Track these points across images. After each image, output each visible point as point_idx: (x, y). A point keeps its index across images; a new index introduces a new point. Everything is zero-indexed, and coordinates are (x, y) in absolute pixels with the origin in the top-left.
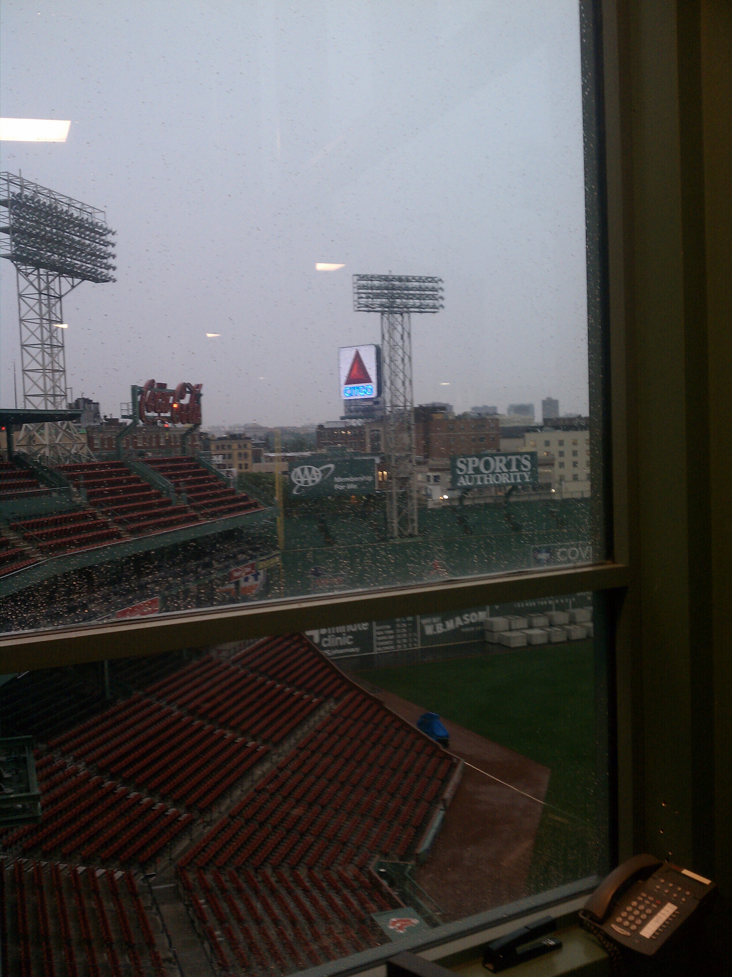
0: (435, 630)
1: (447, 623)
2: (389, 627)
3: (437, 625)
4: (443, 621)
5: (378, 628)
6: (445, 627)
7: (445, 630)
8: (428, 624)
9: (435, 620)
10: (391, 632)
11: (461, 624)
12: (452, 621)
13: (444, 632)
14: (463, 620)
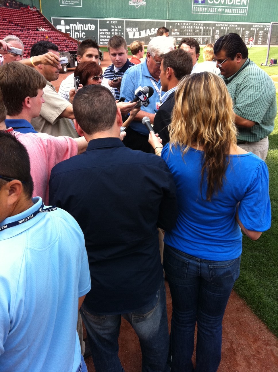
0: (134, 35)
1: (141, 32)
2: (107, 30)
3: (136, 33)
4: (139, 30)
5: (100, 30)
6: (140, 35)
7: (140, 37)
8: (130, 31)
9: (135, 29)
10: (109, 33)
11: (150, 34)
12: (144, 31)
13: (139, 38)
14: (151, 32)
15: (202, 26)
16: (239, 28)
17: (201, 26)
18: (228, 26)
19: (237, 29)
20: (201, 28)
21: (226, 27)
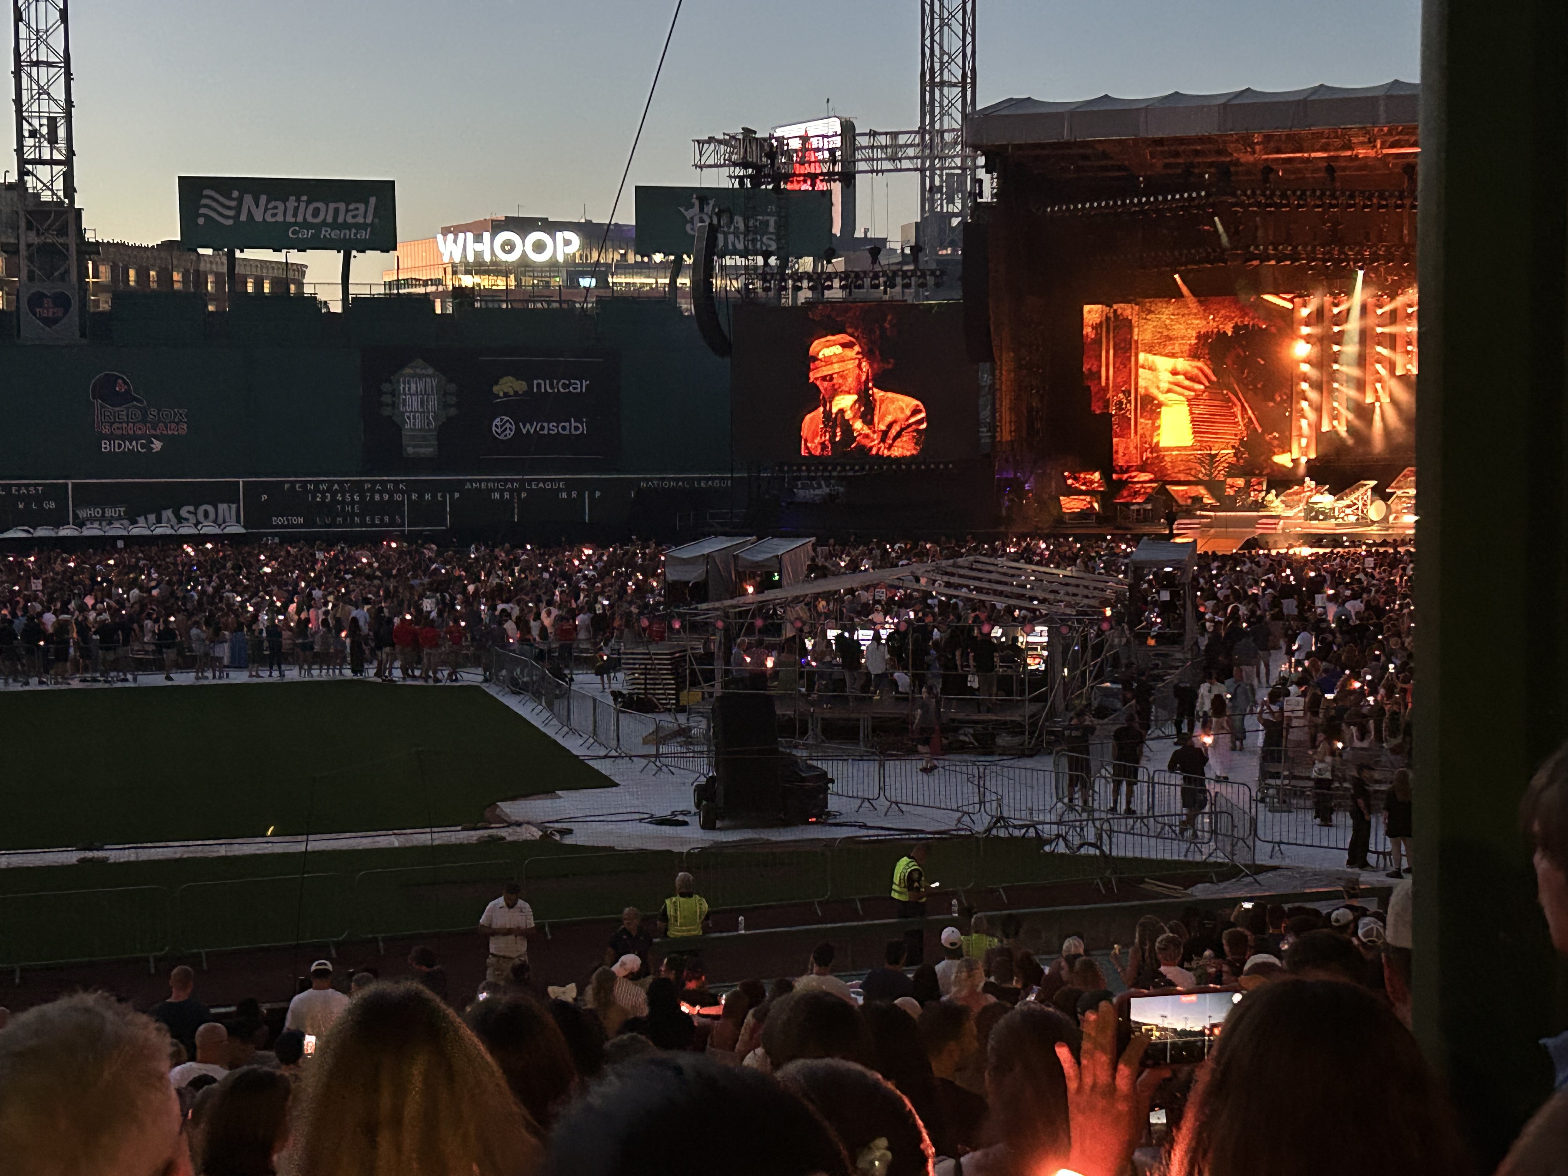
8: (93, 518)
9: (111, 512)
12: (153, 516)
15: (403, 492)
16: (574, 494)
17: (398, 491)
18: (522, 488)
19: (564, 495)
20: (397, 497)
21: (511, 491)
